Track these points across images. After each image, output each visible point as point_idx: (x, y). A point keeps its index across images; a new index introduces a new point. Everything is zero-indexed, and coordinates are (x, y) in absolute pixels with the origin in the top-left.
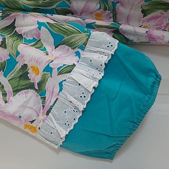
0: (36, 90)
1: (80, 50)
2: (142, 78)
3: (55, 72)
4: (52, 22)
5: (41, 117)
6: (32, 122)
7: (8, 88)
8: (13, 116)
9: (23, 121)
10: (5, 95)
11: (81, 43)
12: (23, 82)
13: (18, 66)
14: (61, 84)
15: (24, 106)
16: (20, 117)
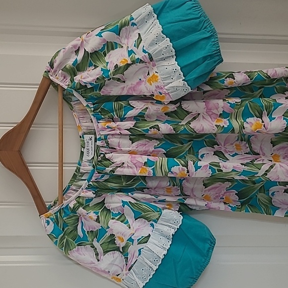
0: (121, 252)
1: (154, 223)
2: (200, 245)
3: (136, 242)
4: (133, 201)
5: (125, 272)
6: (118, 275)
7: (100, 250)
8: (104, 271)
9: (111, 275)
10: (97, 254)
11: (155, 218)
12: (111, 246)
13: (108, 234)
14: (140, 251)
15: (112, 264)
16: (109, 272)
